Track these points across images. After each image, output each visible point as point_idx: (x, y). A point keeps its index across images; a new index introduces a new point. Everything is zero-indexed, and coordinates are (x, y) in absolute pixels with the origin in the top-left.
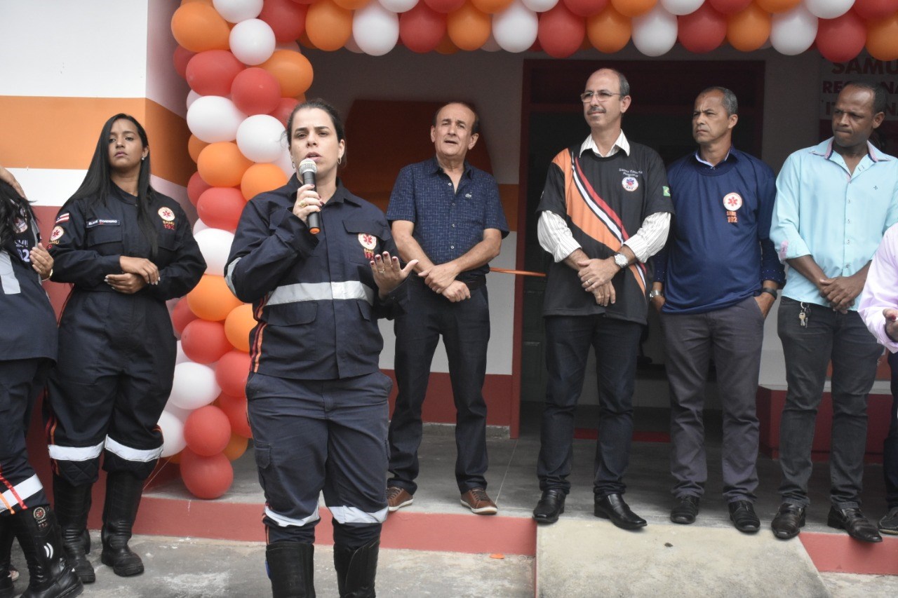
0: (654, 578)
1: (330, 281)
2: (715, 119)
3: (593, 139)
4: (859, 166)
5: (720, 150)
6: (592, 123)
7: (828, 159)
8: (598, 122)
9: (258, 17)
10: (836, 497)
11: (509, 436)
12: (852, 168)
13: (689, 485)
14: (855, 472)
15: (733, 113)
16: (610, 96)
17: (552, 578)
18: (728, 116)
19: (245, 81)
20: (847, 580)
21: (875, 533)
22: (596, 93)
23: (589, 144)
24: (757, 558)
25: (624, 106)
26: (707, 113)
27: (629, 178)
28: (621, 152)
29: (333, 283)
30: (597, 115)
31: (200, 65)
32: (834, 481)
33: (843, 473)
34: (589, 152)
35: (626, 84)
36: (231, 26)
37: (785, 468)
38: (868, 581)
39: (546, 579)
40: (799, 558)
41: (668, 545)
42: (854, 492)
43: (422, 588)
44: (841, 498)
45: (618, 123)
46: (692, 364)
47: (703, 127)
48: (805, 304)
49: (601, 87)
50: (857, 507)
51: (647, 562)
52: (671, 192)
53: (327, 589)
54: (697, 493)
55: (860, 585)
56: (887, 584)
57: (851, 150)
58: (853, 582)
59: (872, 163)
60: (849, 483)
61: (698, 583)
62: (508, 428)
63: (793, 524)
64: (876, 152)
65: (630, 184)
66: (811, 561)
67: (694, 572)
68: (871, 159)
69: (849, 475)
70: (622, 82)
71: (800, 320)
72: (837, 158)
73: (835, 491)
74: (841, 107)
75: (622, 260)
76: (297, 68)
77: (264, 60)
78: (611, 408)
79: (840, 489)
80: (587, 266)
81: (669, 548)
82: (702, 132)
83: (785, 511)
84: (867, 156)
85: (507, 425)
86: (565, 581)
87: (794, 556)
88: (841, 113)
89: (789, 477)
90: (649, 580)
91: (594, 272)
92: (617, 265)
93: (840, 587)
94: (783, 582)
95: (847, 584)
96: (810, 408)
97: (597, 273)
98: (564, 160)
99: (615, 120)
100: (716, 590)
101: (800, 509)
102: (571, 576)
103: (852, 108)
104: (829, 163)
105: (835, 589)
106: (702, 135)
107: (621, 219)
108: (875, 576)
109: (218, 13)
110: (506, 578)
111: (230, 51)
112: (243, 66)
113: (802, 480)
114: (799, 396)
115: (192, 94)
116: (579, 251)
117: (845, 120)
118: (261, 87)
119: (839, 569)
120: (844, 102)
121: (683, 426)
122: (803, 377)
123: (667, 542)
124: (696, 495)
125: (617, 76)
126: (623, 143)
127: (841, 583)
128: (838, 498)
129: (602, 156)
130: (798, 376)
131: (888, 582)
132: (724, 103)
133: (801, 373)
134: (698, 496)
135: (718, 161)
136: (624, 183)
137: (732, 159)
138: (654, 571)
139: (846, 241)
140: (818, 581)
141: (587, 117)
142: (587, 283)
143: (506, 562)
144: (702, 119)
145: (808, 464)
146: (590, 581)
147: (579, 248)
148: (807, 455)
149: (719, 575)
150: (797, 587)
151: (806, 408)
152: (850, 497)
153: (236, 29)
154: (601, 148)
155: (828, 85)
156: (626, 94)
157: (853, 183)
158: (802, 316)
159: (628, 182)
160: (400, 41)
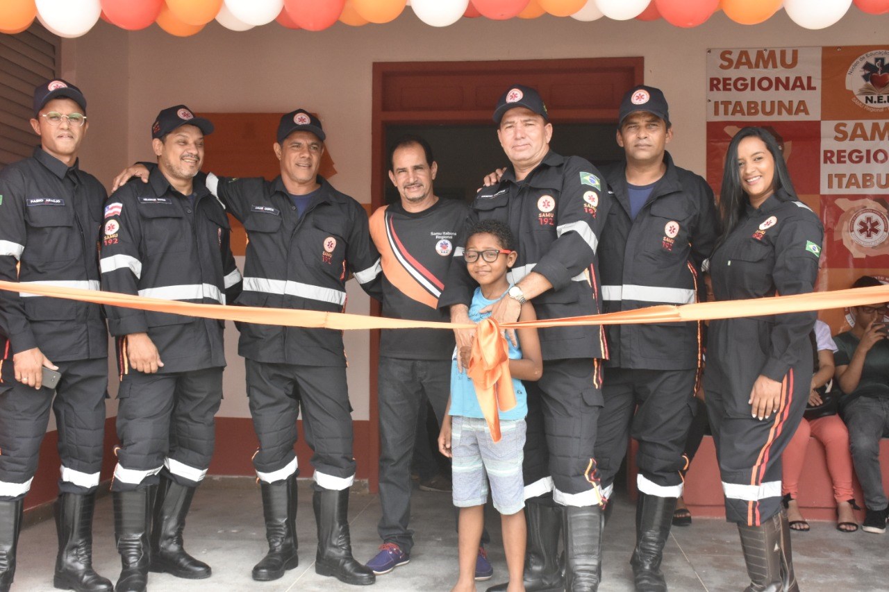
11: (367, 491)
62: (366, 481)
85: (365, 478)
155: (715, 82)
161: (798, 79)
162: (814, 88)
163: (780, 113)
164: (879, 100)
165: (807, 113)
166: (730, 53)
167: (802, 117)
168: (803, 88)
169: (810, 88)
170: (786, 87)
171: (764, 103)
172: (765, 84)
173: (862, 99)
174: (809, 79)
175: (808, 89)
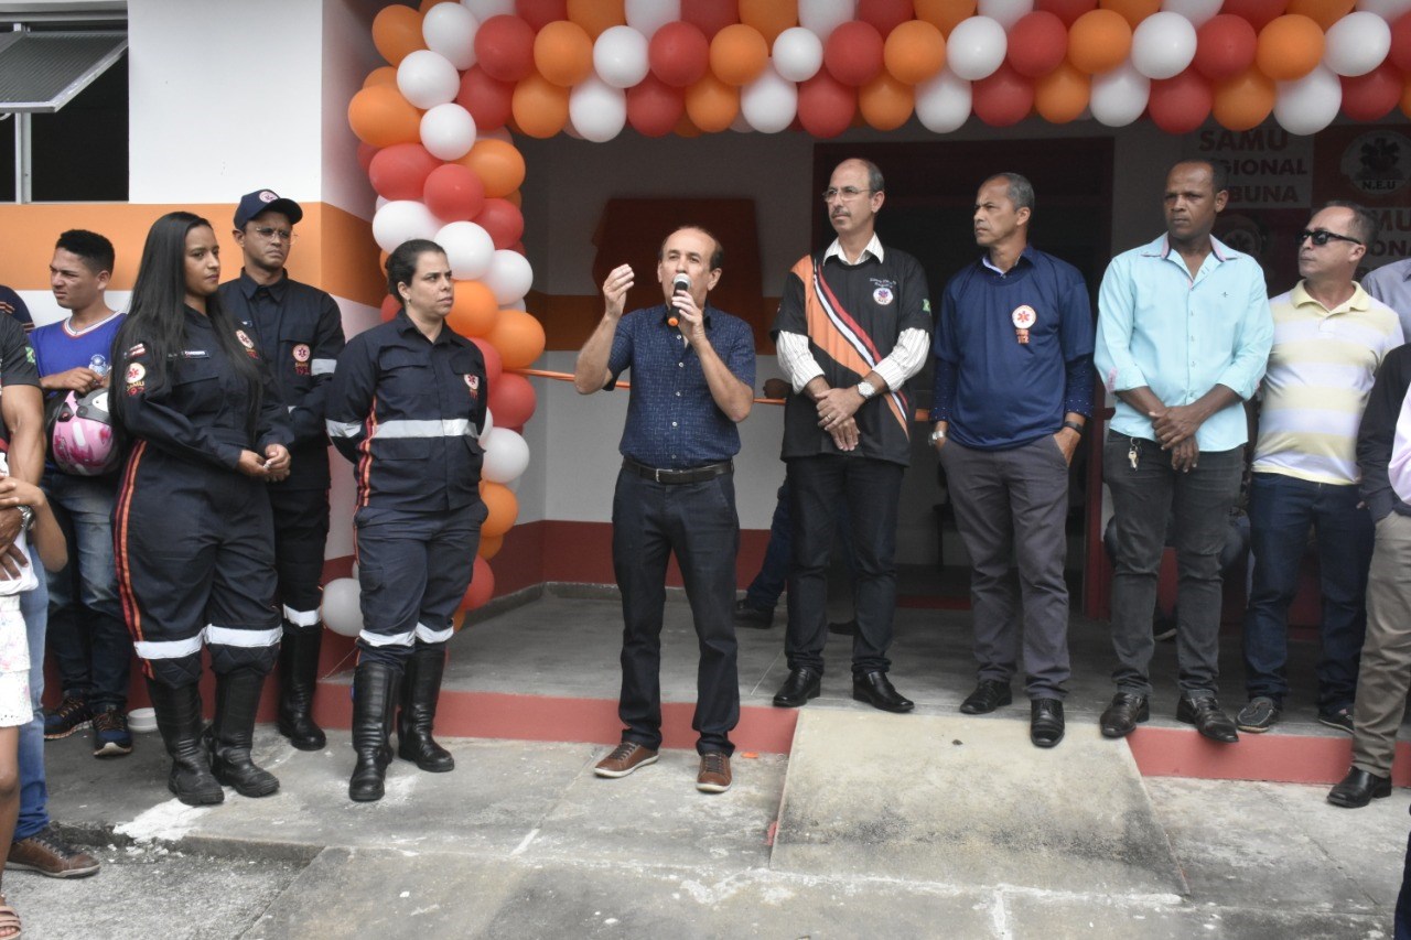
0: (931, 784)
1: (441, 419)
2: (996, 213)
3: (840, 243)
4: (1202, 268)
5: (1010, 252)
6: (837, 227)
7: (1166, 259)
8: (843, 227)
9: (455, 101)
10: (1186, 682)
12: (1194, 268)
13: (990, 667)
14: (1208, 650)
15: (1022, 206)
16: (857, 193)
17: (804, 785)
18: (1015, 210)
19: (439, 180)
20: (1184, 786)
21: (1230, 730)
22: (840, 191)
23: (835, 250)
24: (1066, 759)
25: (876, 205)
26: (988, 207)
27: (881, 289)
28: (873, 258)
29: (444, 421)
30: (841, 218)
31: (386, 163)
32: (1182, 662)
33: (1193, 652)
34: (835, 258)
35: (879, 176)
36: (422, 112)
37: (1118, 647)
38: (1211, 787)
39: (797, 786)
40: (1120, 760)
41: (957, 743)
42: (1208, 676)
43: (648, 796)
44: (1193, 683)
45: (870, 225)
46: (984, 517)
47: (982, 225)
48: (1136, 440)
49: (846, 184)
50: (1211, 695)
51: (927, 763)
52: (932, 306)
53: (531, 797)
54: (1003, 677)
55: (1200, 793)
56: (1234, 792)
57: (1190, 246)
58: (1191, 789)
59: (1219, 263)
60: (1201, 664)
61: (986, 791)
63: (1127, 719)
64: (1222, 249)
65: (883, 296)
66: (1134, 763)
67: (983, 777)
68: (1217, 257)
69: (1201, 654)
70: (872, 174)
71: (1129, 461)
72: (1175, 256)
73: (1184, 676)
74: (1174, 189)
75: (866, 389)
76: (503, 161)
77: (463, 152)
78: (868, 568)
79: (1190, 672)
80: (825, 397)
81: (958, 747)
82: (981, 231)
83: (1119, 701)
84: (1211, 255)
86: (819, 788)
87: (1114, 757)
88: (1174, 196)
89: (1123, 659)
90: (925, 788)
91: (835, 405)
92: (862, 396)
93: (1174, 796)
94: (1095, 791)
95: (1184, 792)
96: (1146, 571)
97: (837, 406)
98: (805, 270)
99: (865, 222)
100: (1008, 800)
101: (1138, 700)
102: (828, 782)
103: (1188, 188)
104: (1167, 265)
105: (1167, 798)
106: (982, 235)
107: (872, 339)
108: (1221, 781)
109: (404, 99)
110: (753, 783)
111: (421, 143)
112: (439, 162)
113: (1141, 663)
114: (1133, 556)
115: (380, 199)
116: (822, 379)
117: (1181, 202)
118: (457, 188)
119: (1176, 772)
120: (1176, 183)
121: (981, 595)
122: (1134, 532)
123: (955, 738)
124: (1000, 680)
125: (865, 168)
126: (875, 247)
127: (1176, 791)
128: (1187, 684)
129: (850, 263)
130: (1129, 530)
131: (1237, 789)
132: (1009, 194)
133: (1131, 526)
134: (1004, 681)
135: (1009, 267)
136: (876, 295)
137: (1024, 264)
138: (933, 776)
139: (1190, 362)
140: (1139, 789)
141: (831, 220)
142: (826, 419)
143: (759, 763)
144: (980, 214)
145: (1149, 643)
146: (850, 788)
147: (822, 376)
148: (1147, 630)
149: (1014, 781)
150: (1111, 797)
151: (1141, 570)
152: (1202, 682)
153: (427, 118)
154: (849, 254)
156: (880, 190)
157: (1197, 291)
158: (1133, 456)
159: (881, 294)
160: (628, 124)
161: (1288, 162)
162: (1304, 172)
163: (1265, 200)
164: (1378, 186)
165: (1296, 200)
166: (1211, 133)
167: (1290, 204)
168: (1292, 173)
169: (1301, 172)
170: (1273, 171)
171: (1247, 188)
172: (1250, 167)
173: (1359, 184)
174: (1300, 162)
175: (1298, 173)
